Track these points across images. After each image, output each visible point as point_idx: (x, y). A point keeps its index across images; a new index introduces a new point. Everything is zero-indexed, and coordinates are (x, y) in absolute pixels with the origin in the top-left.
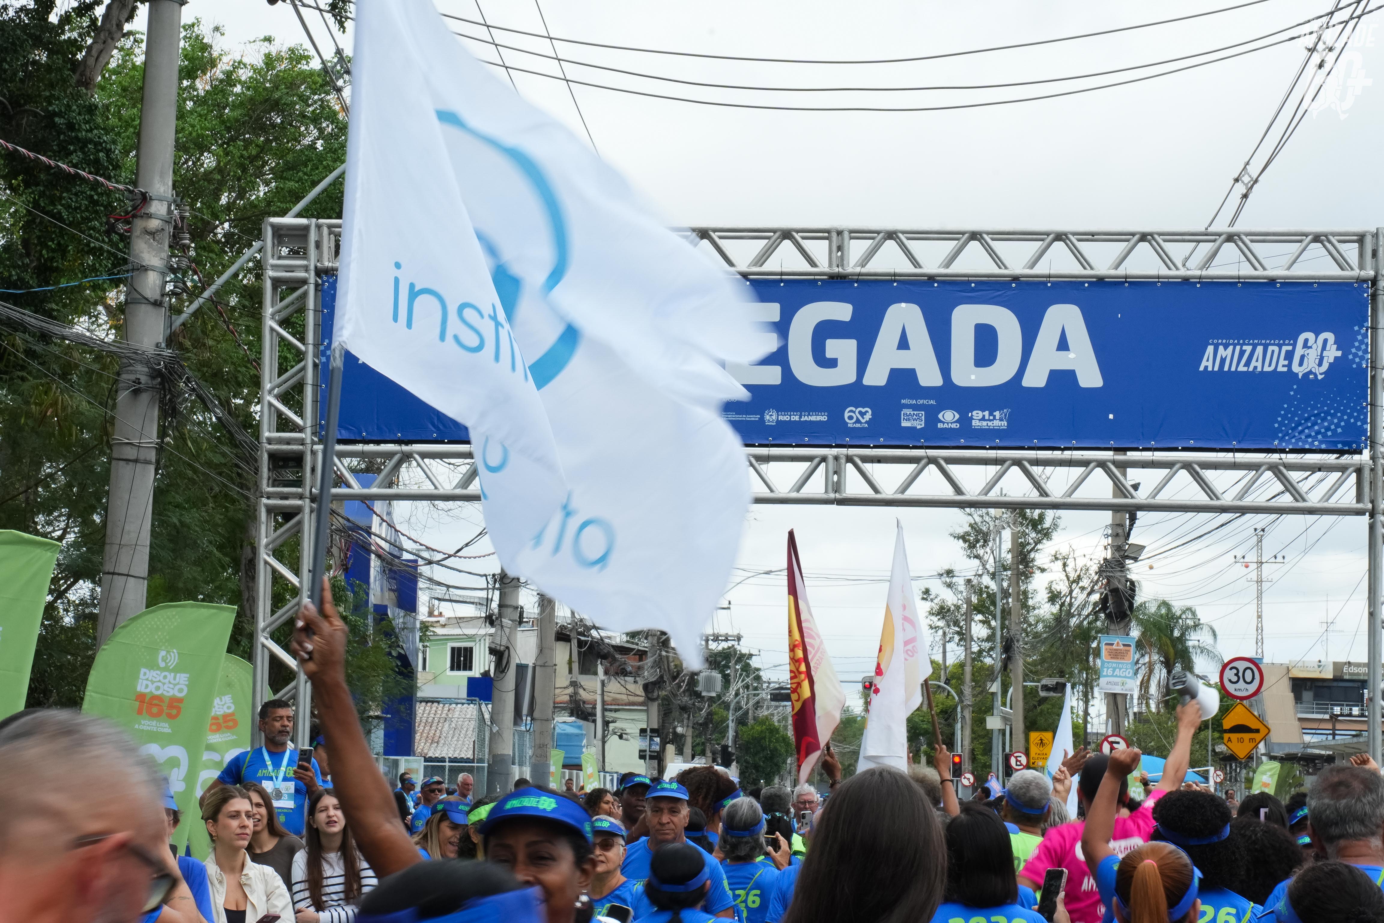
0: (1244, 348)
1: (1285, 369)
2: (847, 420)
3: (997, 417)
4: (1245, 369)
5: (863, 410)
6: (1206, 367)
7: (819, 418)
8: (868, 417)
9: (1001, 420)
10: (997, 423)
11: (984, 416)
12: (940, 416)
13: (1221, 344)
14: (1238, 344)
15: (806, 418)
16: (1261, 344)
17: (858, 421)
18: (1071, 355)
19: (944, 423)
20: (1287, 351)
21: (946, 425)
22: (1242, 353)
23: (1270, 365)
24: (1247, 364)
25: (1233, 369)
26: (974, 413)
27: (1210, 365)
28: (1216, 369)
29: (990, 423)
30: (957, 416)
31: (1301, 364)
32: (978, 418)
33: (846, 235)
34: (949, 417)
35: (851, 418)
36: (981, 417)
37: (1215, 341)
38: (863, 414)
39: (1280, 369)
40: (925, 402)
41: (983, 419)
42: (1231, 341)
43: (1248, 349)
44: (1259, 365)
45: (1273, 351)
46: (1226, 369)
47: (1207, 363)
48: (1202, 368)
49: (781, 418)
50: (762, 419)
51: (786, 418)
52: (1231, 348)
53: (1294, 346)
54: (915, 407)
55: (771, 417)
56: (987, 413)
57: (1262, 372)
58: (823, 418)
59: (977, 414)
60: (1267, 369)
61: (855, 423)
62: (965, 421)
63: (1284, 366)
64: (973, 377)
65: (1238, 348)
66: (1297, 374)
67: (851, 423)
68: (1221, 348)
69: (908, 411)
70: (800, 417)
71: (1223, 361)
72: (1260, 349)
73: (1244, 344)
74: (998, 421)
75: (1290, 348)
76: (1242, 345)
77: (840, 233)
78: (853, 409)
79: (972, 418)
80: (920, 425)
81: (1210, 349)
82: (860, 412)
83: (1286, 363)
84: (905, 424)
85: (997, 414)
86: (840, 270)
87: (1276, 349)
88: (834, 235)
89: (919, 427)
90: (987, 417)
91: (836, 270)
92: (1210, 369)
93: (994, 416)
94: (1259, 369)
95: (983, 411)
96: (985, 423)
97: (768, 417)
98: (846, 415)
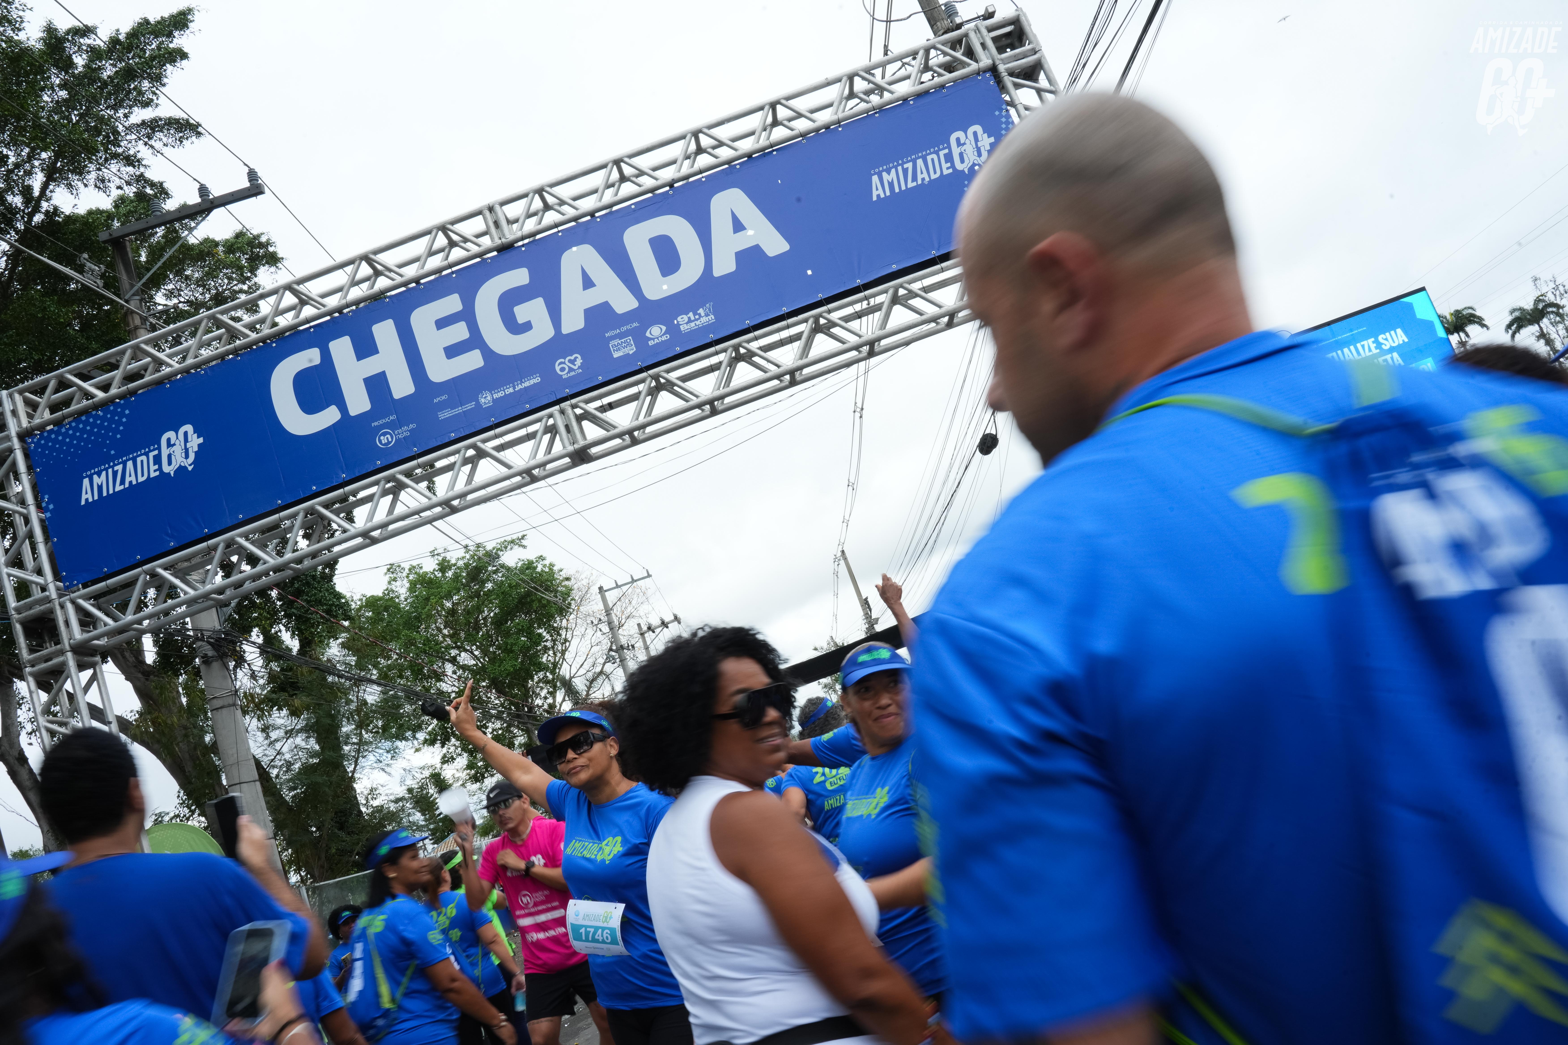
0: (905, 166)
1: (951, 171)
2: (560, 373)
3: (703, 314)
4: (915, 184)
5: (572, 358)
6: (878, 196)
7: (532, 382)
8: (579, 362)
9: (707, 315)
10: (704, 320)
11: (689, 318)
12: (648, 334)
13: (883, 170)
14: (899, 165)
15: (520, 387)
16: (919, 158)
17: (571, 370)
18: (750, 232)
19: (653, 339)
20: (945, 155)
21: (656, 341)
22: (905, 171)
23: (935, 173)
24: (915, 178)
25: (903, 188)
26: (679, 319)
27: (881, 192)
28: (888, 194)
29: (698, 323)
30: (664, 328)
31: (962, 161)
32: (685, 322)
33: (497, 208)
34: (656, 332)
35: (562, 369)
36: (686, 320)
37: (877, 170)
38: (572, 362)
39: (946, 172)
40: (629, 327)
41: (690, 321)
42: (891, 165)
43: (909, 165)
44: (925, 175)
45: (933, 160)
46: (897, 190)
47: (877, 192)
48: (875, 198)
49: (495, 396)
50: (478, 404)
51: (501, 394)
52: (893, 170)
53: (949, 147)
54: (620, 336)
55: (486, 399)
56: (691, 315)
57: (931, 181)
58: (537, 380)
59: (682, 319)
60: (933, 177)
61: (569, 372)
62: (673, 330)
63: (948, 168)
64: (665, 287)
65: (900, 168)
66: (963, 171)
67: (564, 375)
68: (884, 174)
69: (616, 342)
70: (514, 388)
71: (891, 184)
72: (920, 162)
73: (904, 163)
74: (705, 318)
75: (946, 151)
76: (902, 165)
77: (491, 209)
78: (563, 360)
79: (678, 325)
80: (631, 350)
81: (875, 179)
82: (570, 361)
83: (949, 165)
84: (616, 355)
85: (701, 311)
86: (504, 240)
87: (934, 156)
88: (487, 213)
89: (631, 352)
90: (692, 318)
91: (498, 242)
92: (882, 196)
93: (699, 315)
94: (927, 179)
95: (687, 314)
96: (693, 324)
97: (483, 400)
98: (558, 368)
